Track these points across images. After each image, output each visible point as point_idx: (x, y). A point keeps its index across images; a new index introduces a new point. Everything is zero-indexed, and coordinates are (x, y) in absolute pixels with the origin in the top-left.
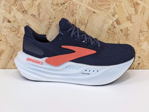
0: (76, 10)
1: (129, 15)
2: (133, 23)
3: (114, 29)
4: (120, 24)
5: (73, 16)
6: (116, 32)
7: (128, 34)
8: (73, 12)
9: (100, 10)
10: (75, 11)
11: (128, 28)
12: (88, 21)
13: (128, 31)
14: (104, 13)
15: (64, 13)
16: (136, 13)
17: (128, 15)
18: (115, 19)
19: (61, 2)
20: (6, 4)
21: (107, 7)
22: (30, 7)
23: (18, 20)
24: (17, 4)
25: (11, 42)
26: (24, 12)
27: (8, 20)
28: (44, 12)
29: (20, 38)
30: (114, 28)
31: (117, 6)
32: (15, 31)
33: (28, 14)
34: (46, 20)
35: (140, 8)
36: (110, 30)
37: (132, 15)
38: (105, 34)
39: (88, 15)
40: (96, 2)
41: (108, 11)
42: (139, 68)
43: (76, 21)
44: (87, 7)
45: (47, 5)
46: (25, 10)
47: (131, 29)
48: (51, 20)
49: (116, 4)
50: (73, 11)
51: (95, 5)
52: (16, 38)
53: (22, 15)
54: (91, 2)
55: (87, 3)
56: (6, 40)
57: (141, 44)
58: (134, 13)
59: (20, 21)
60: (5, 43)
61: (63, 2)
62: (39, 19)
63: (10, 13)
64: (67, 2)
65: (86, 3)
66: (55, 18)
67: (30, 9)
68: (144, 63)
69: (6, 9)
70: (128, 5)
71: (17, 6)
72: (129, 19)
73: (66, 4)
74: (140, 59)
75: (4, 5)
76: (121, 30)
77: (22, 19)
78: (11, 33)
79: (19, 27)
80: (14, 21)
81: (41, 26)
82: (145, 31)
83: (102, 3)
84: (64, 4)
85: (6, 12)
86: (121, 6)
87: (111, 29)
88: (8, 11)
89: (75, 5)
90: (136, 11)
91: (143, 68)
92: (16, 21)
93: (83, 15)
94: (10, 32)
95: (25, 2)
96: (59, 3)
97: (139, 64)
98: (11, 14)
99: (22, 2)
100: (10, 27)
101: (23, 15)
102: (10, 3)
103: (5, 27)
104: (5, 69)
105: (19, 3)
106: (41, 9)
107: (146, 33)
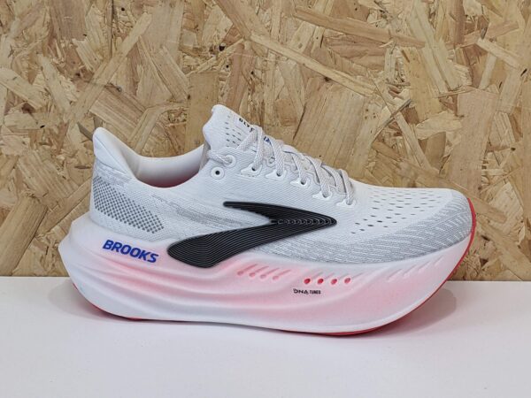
0: (263, 71)
1: (449, 90)
2: (463, 116)
3: (397, 138)
4: (417, 122)
5: (254, 91)
6: (404, 148)
7: (445, 156)
8: (254, 76)
9: (346, 73)
10: (258, 73)
11: (445, 137)
12: (305, 108)
13: (447, 148)
14: (362, 83)
15: (221, 80)
16: (475, 83)
17: (446, 91)
18: (399, 103)
19: (210, 44)
20: (17, 50)
21: (374, 60)
22: (101, 58)
23: (59, 106)
24: (55, 49)
25: (33, 182)
26: (82, 77)
27: (25, 105)
28: (152, 77)
29: (65, 168)
30: (395, 135)
31: (407, 58)
32: (47, 141)
33: (95, 84)
34: (158, 105)
35: (487, 68)
36: (383, 141)
37: (459, 92)
38: (366, 156)
39: (305, 87)
40: (335, 42)
41: (376, 77)
42: (483, 274)
43: (263, 108)
44: (302, 62)
45: (161, 51)
46: (84, 70)
47: (455, 137)
48: (176, 107)
49: (403, 52)
50: (252, 76)
51: (331, 54)
52: (53, 167)
53: (73, 87)
54: (317, 43)
55: (304, 47)
56: (17, 175)
57: (490, 190)
58: (466, 82)
59: (66, 109)
60: (11, 184)
61: (217, 43)
62: (134, 102)
63: (31, 80)
64: (231, 43)
65: (300, 46)
66: (189, 97)
67: (101, 68)
68: (500, 257)
69: (17, 66)
70: (448, 56)
71: (57, 56)
72: (450, 103)
73: (228, 50)
74: (489, 244)
75: (12, 52)
76: (420, 141)
77: (75, 100)
78: (32, 148)
79: (63, 127)
80: (46, 109)
81: (139, 125)
82: (504, 148)
83: (357, 48)
84: (222, 48)
85: (17, 75)
86: (419, 59)
87: (387, 139)
88: (24, 73)
89: (259, 52)
90: (472, 77)
91: (500, 276)
92: (53, 108)
93: (288, 88)
94: (31, 145)
95: (84, 42)
96: (204, 47)
97: (484, 261)
98: (34, 84)
99: (74, 40)
100: (30, 128)
101: (78, 87)
102: (33, 45)
103: (13, 129)
104: (11, 275)
105: (63, 45)
106: (139, 68)
107: (507, 152)
